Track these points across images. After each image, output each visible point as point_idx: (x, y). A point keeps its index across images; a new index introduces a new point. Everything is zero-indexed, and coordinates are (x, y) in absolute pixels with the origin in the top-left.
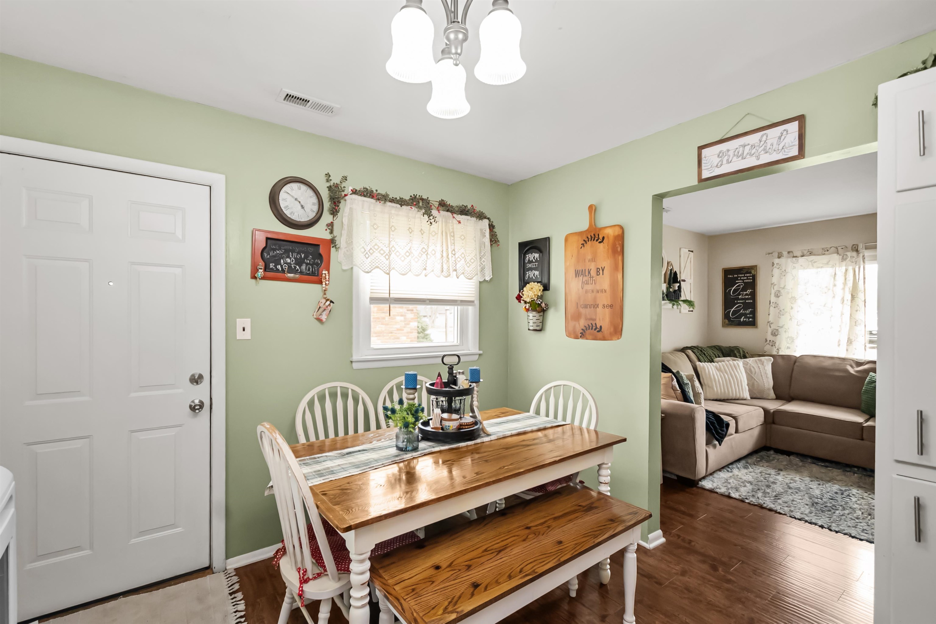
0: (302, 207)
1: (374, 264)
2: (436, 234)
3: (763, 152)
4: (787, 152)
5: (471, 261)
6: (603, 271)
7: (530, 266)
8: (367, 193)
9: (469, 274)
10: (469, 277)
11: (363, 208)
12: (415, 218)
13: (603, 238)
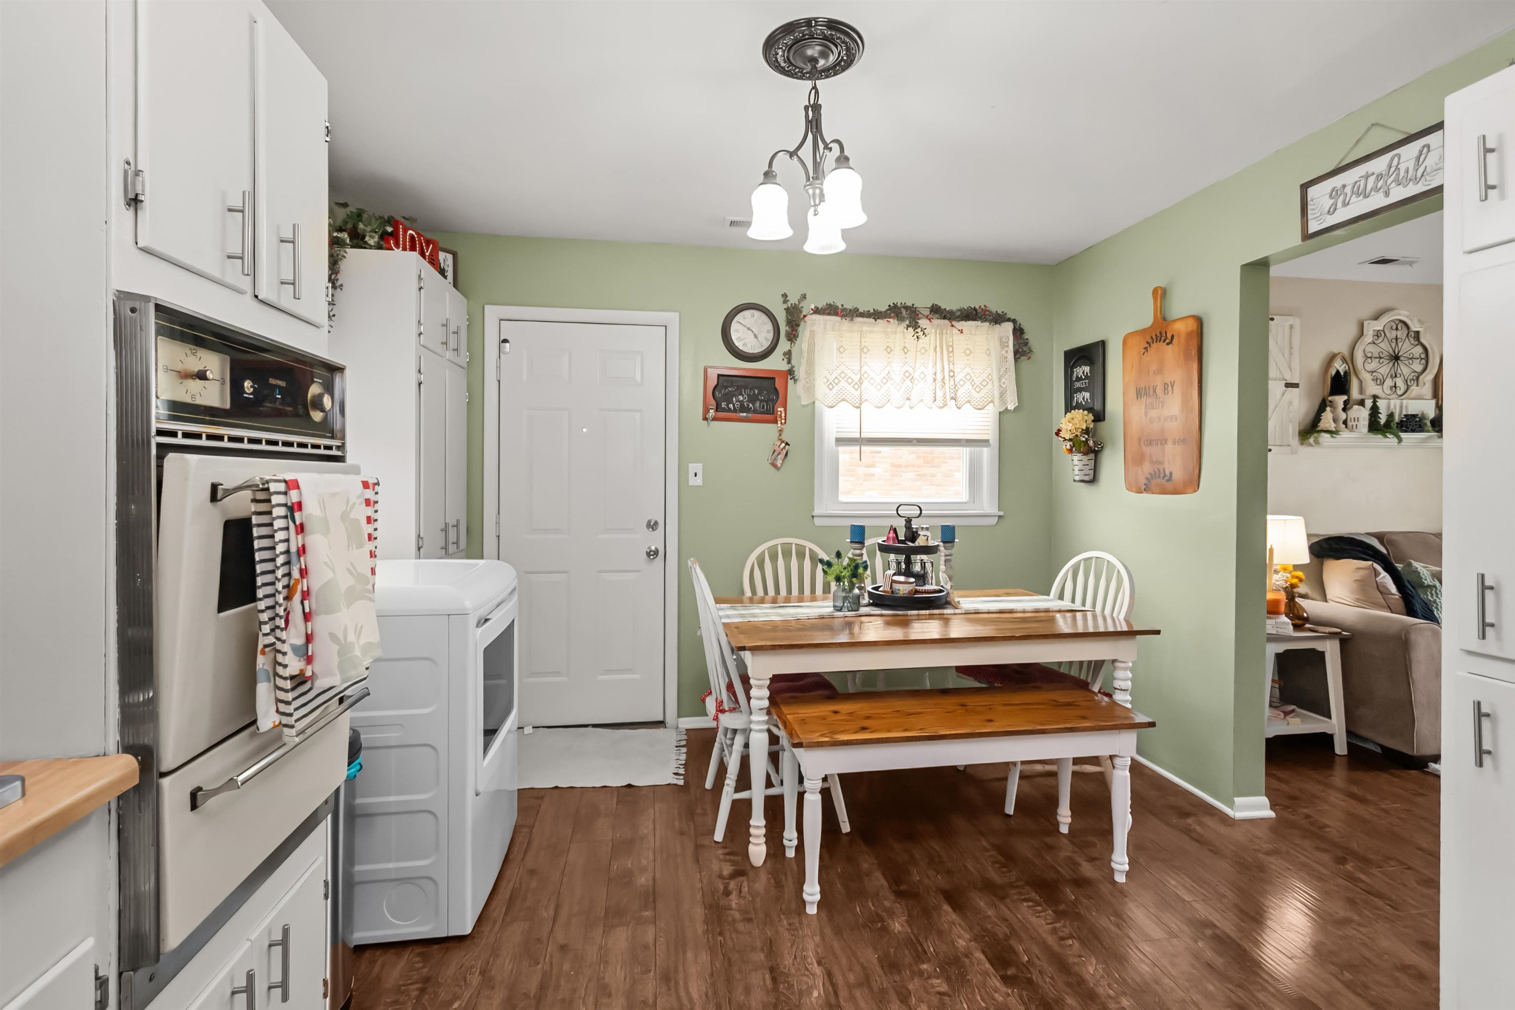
0: (756, 336)
1: (839, 396)
2: (926, 351)
3: (1393, 185)
4: (1430, 181)
5: (983, 383)
6: (1172, 387)
7: (1078, 385)
8: (831, 310)
9: (979, 402)
10: (979, 407)
11: (825, 328)
12: (895, 333)
13: (1173, 337)
